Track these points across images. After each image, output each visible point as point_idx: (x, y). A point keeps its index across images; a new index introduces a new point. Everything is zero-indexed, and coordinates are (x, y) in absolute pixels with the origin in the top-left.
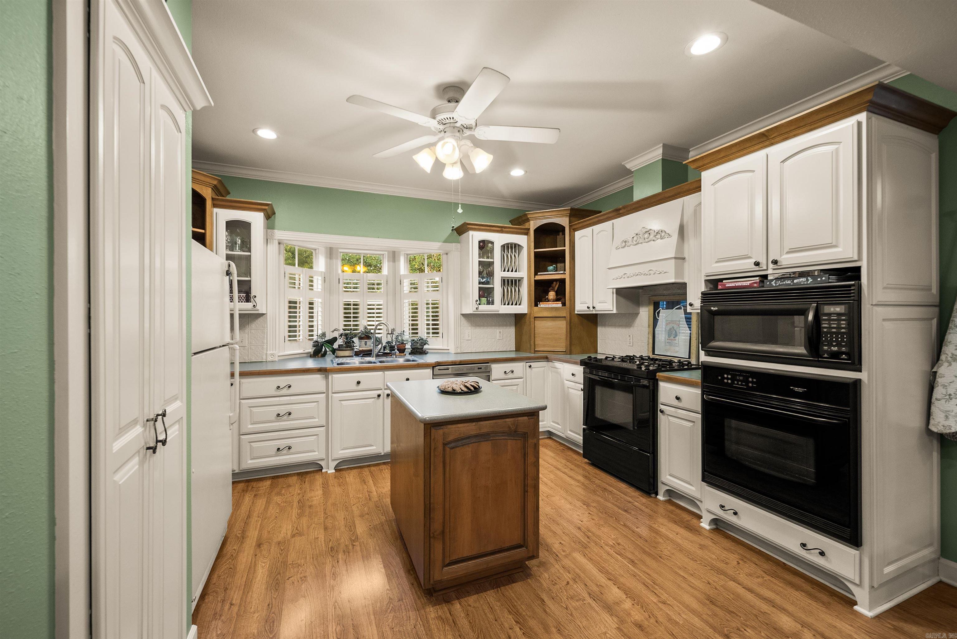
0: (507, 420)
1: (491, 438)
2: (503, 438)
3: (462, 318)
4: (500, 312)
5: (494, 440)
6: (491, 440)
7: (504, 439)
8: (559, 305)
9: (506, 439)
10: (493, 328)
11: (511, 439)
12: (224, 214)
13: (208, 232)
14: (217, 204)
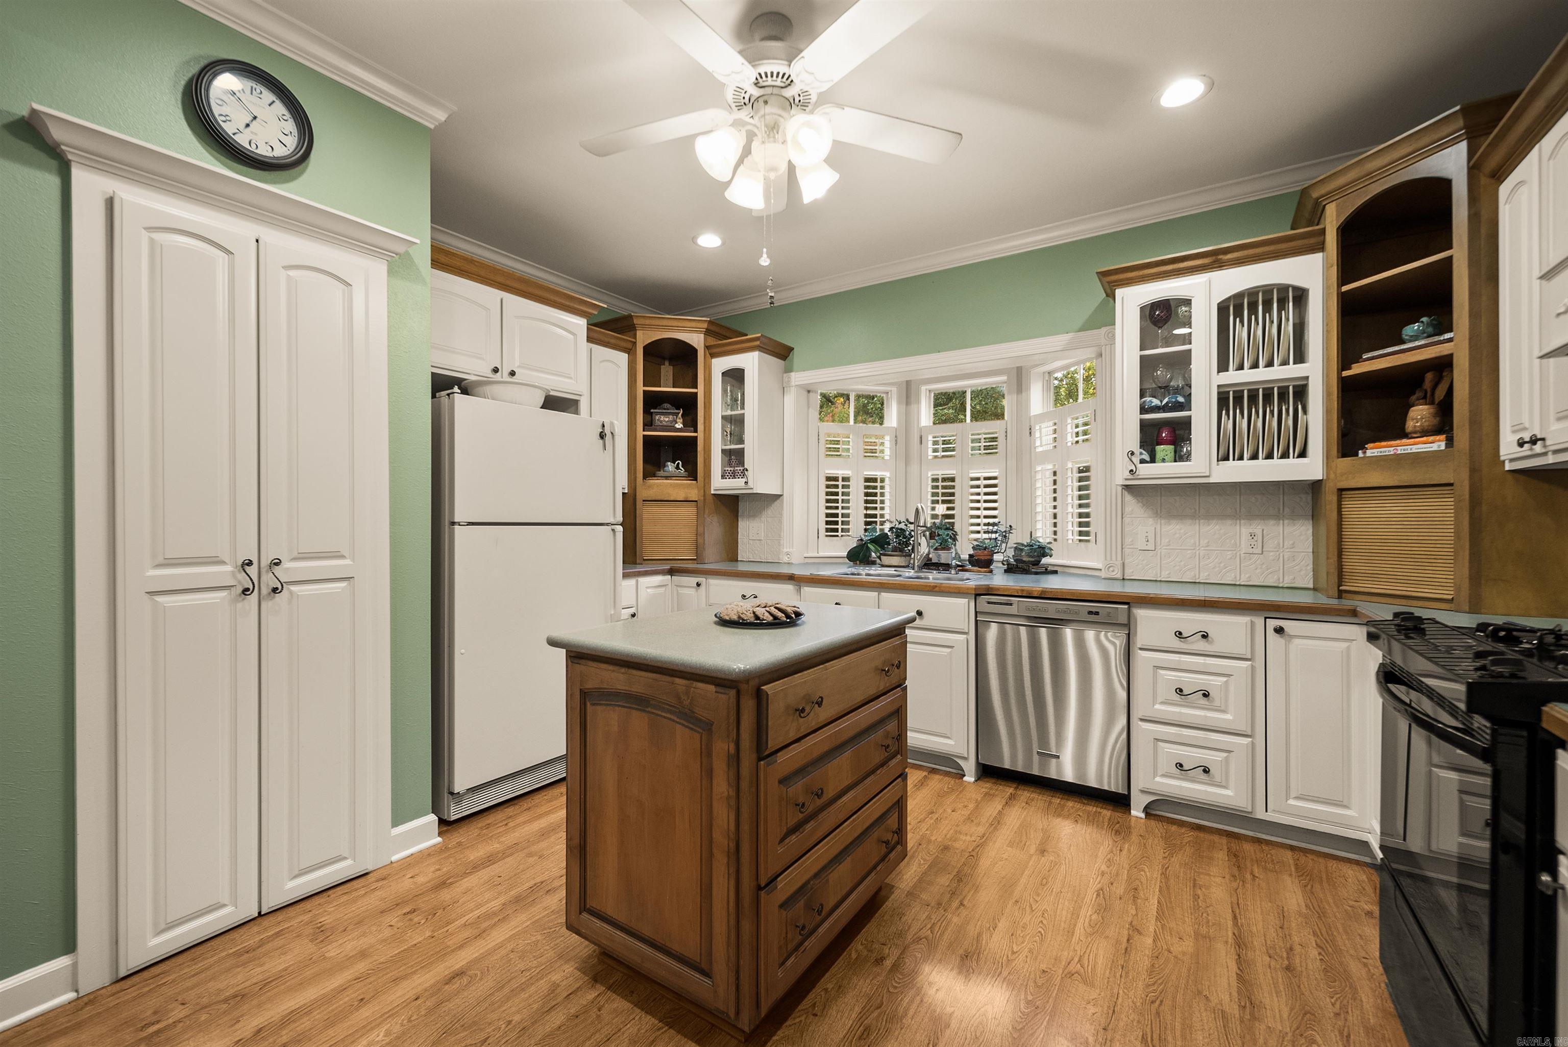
0: (677, 680)
1: (649, 709)
2: (668, 715)
3: (1128, 498)
4: (1212, 480)
5: (653, 713)
6: (649, 712)
7: (670, 719)
8: (1438, 444)
9: (674, 721)
10: (1229, 522)
11: (683, 725)
12: (721, 364)
13: (700, 391)
14: (713, 352)
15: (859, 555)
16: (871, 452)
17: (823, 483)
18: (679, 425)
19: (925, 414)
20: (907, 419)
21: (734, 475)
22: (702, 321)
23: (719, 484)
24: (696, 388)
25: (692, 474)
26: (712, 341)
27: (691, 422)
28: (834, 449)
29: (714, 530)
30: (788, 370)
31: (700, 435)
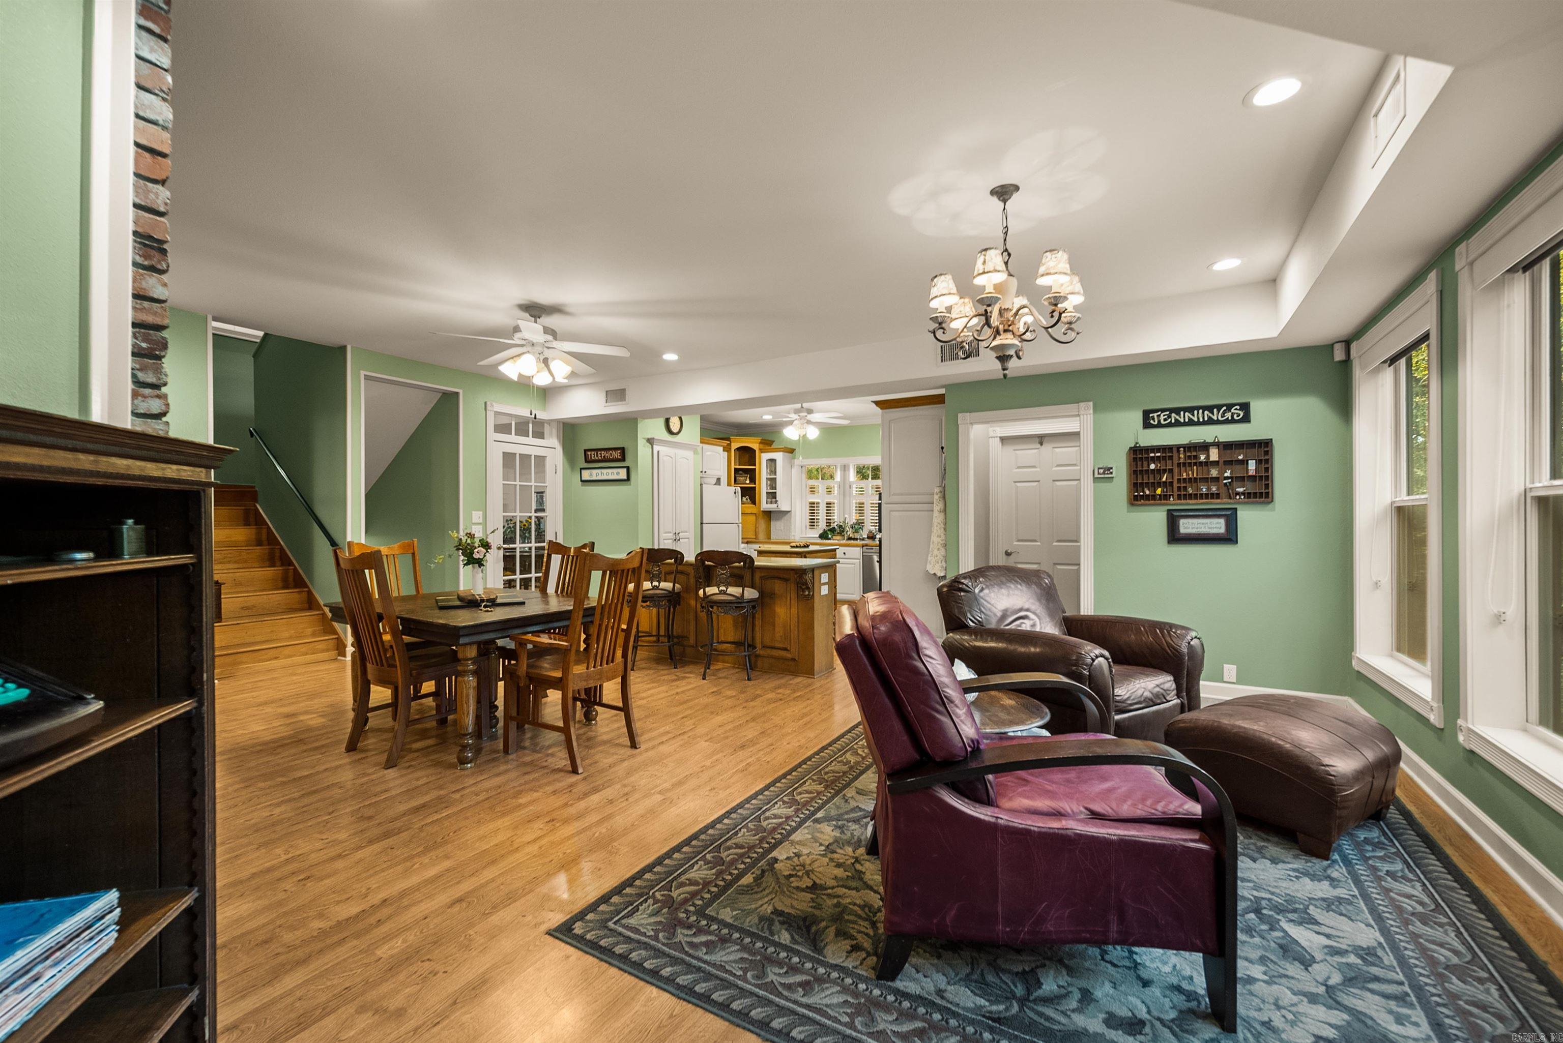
12: (766, 456)
13: (757, 467)
14: (762, 451)
15: (823, 536)
16: (829, 491)
17: (808, 505)
18: (748, 482)
19: (852, 476)
20: (844, 477)
21: (771, 503)
22: (759, 439)
23: (765, 505)
24: (755, 465)
25: (754, 502)
26: (762, 446)
27: (753, 480)
28: (812, 490)
29: (762, 525)
30: (794, 458)
31: (757, 486)
